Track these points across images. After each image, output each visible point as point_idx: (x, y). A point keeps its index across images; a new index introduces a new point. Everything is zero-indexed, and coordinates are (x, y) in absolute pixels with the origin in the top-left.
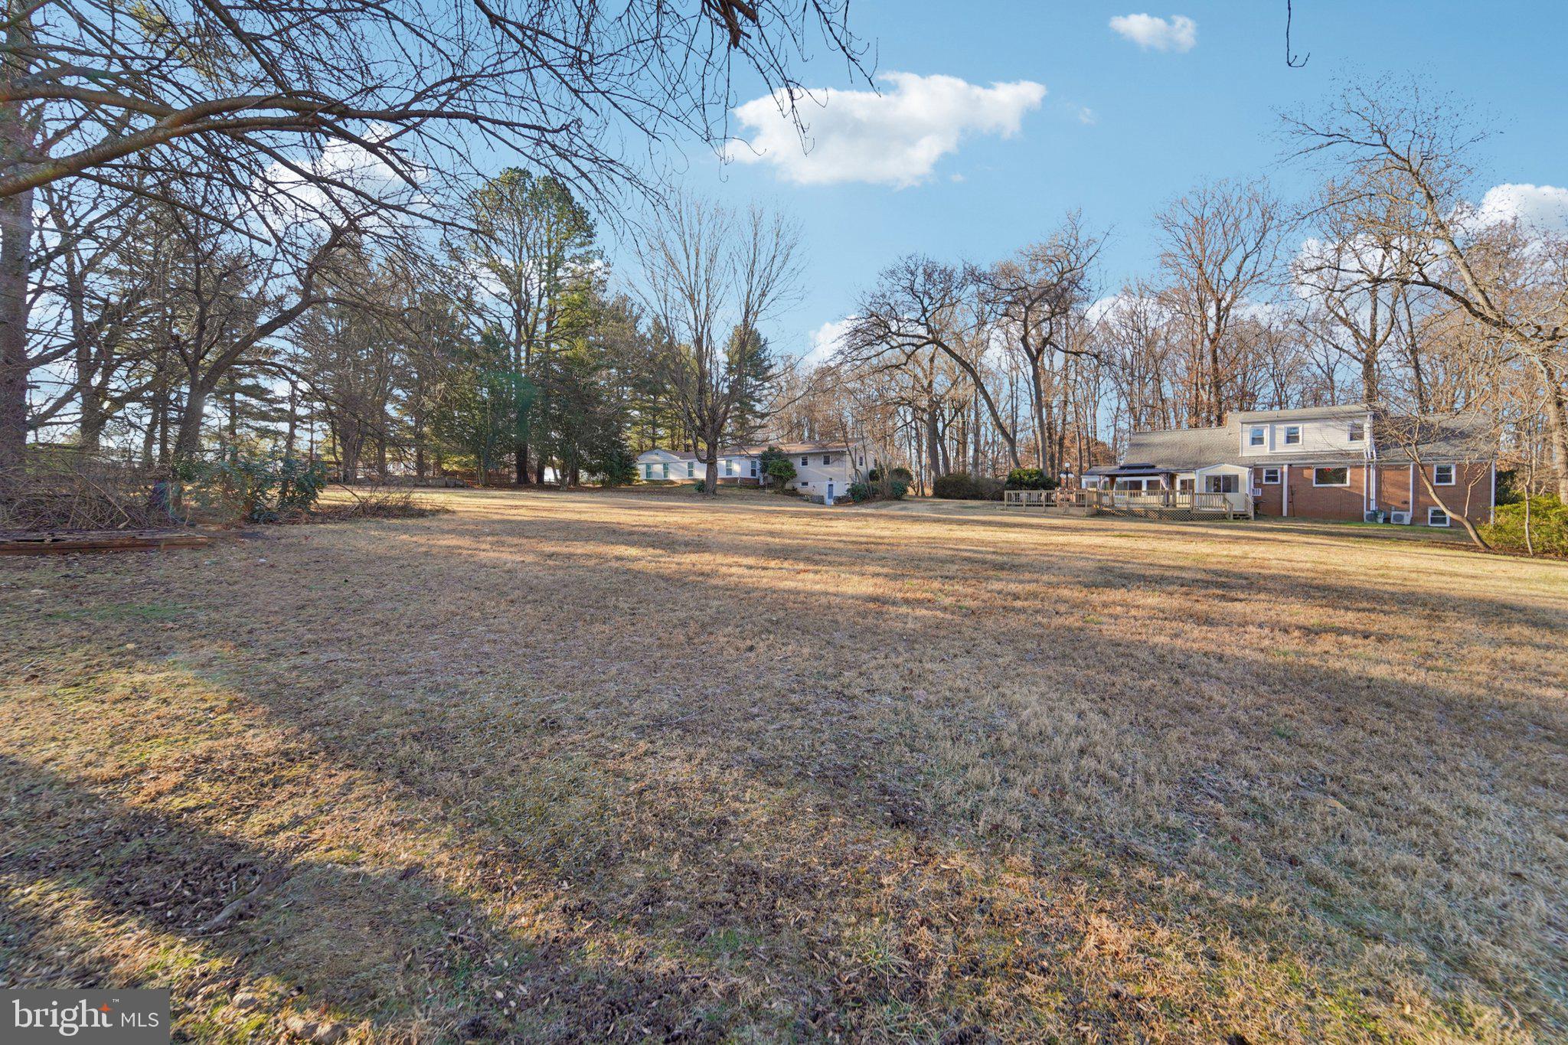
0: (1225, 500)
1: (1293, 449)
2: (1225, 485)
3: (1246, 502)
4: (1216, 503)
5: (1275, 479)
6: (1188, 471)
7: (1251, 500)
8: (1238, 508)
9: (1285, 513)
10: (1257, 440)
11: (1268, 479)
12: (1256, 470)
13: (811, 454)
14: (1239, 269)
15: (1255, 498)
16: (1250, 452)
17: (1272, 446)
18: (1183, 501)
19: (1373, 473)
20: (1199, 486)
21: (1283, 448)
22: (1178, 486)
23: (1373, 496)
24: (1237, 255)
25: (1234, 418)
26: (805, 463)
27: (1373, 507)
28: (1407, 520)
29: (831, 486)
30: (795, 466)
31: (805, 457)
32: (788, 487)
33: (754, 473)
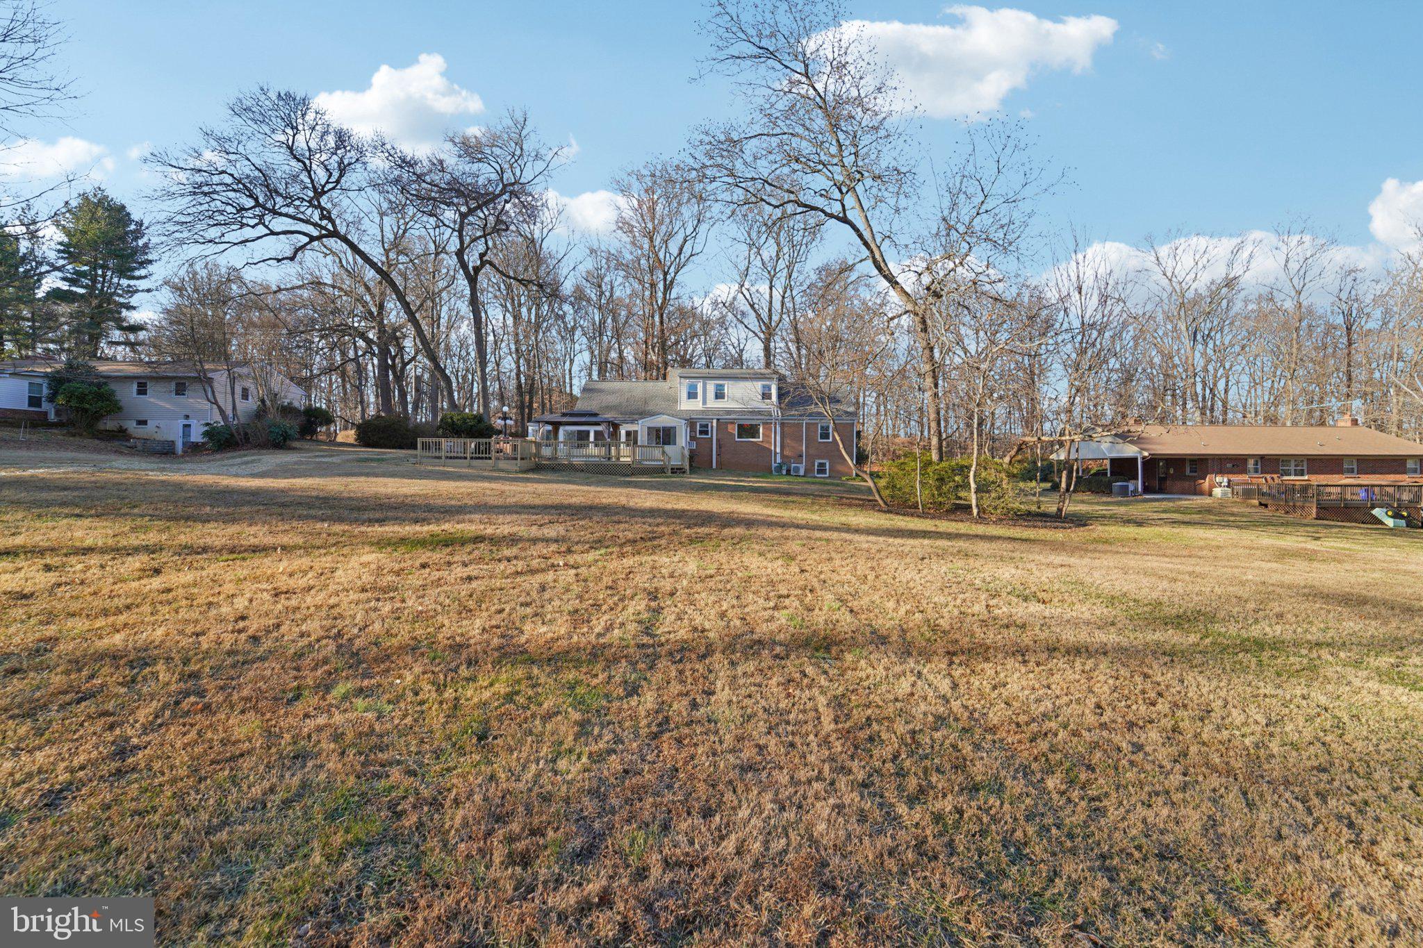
0: (664, 452)
1: (720, 404)
2: (664, 436)
3: (683, 455)
4: (656, 455)
5: (706, 433)
6: (633, 422)
7: (687, 453)
8: (675, 462)
9: (714, 466)
10: (692, 395)
11: (701, 432)
12: (691, 423)
13: (151, 378)
14: (681, 250)
15: (691, 451)
16: (686, 405)
17: (704, 402)
18: (625, 455)
19: (778, 429)
20: (642, 438)
21: (713, 404)
22: (623, 438)
23: (778, 450)
24: (679, 238)
25: (674, 373)
26: (141, 392)
27: (779, 460)
28: (802, 472)
29: (187, 426)
30: (120, 395)
31: (142, 382)
32: (110, 425)
33: (35, 401)
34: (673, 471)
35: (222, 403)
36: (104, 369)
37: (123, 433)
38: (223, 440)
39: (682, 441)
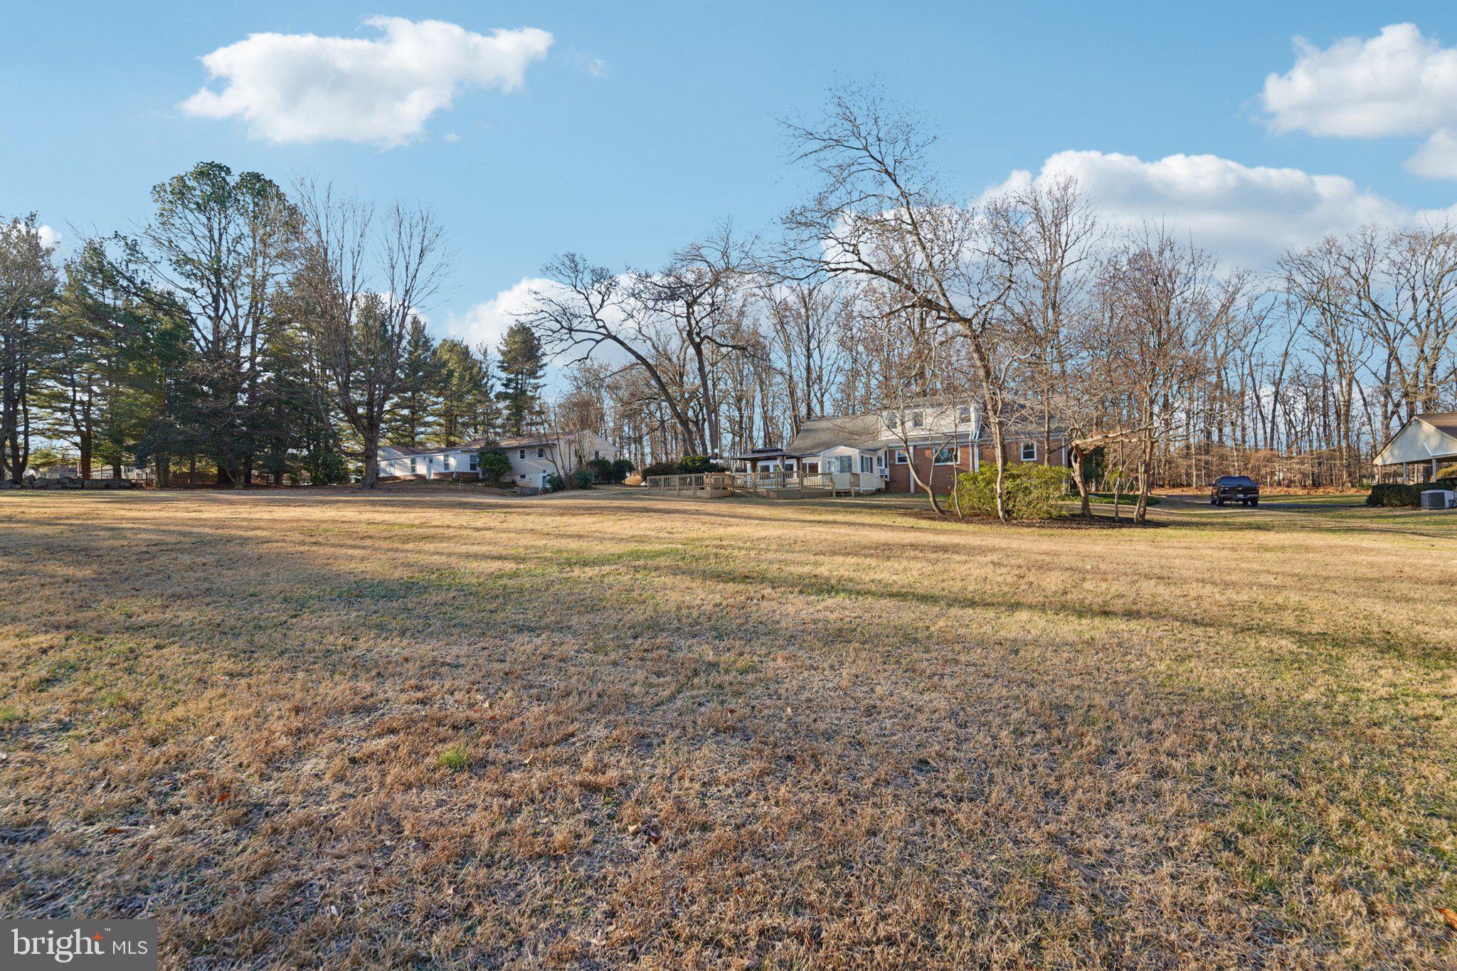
1: (919, 432)
3: (853, 480)
5: (904, 459)
10: (892, 425)
11: (900, 459)
13: (528, 448)
16: (886, 435)
19: (976, 450)
20: (823, 467)
26: (522, 457)
30: (511, 460)
31: (522, 450)
32: (508, 479)
33: (473, 467)
34: (839, 494)
35: (564, 461)
36: (504, 444)
37: (514, 483)
38: (557, 485)
39: (857, 468)
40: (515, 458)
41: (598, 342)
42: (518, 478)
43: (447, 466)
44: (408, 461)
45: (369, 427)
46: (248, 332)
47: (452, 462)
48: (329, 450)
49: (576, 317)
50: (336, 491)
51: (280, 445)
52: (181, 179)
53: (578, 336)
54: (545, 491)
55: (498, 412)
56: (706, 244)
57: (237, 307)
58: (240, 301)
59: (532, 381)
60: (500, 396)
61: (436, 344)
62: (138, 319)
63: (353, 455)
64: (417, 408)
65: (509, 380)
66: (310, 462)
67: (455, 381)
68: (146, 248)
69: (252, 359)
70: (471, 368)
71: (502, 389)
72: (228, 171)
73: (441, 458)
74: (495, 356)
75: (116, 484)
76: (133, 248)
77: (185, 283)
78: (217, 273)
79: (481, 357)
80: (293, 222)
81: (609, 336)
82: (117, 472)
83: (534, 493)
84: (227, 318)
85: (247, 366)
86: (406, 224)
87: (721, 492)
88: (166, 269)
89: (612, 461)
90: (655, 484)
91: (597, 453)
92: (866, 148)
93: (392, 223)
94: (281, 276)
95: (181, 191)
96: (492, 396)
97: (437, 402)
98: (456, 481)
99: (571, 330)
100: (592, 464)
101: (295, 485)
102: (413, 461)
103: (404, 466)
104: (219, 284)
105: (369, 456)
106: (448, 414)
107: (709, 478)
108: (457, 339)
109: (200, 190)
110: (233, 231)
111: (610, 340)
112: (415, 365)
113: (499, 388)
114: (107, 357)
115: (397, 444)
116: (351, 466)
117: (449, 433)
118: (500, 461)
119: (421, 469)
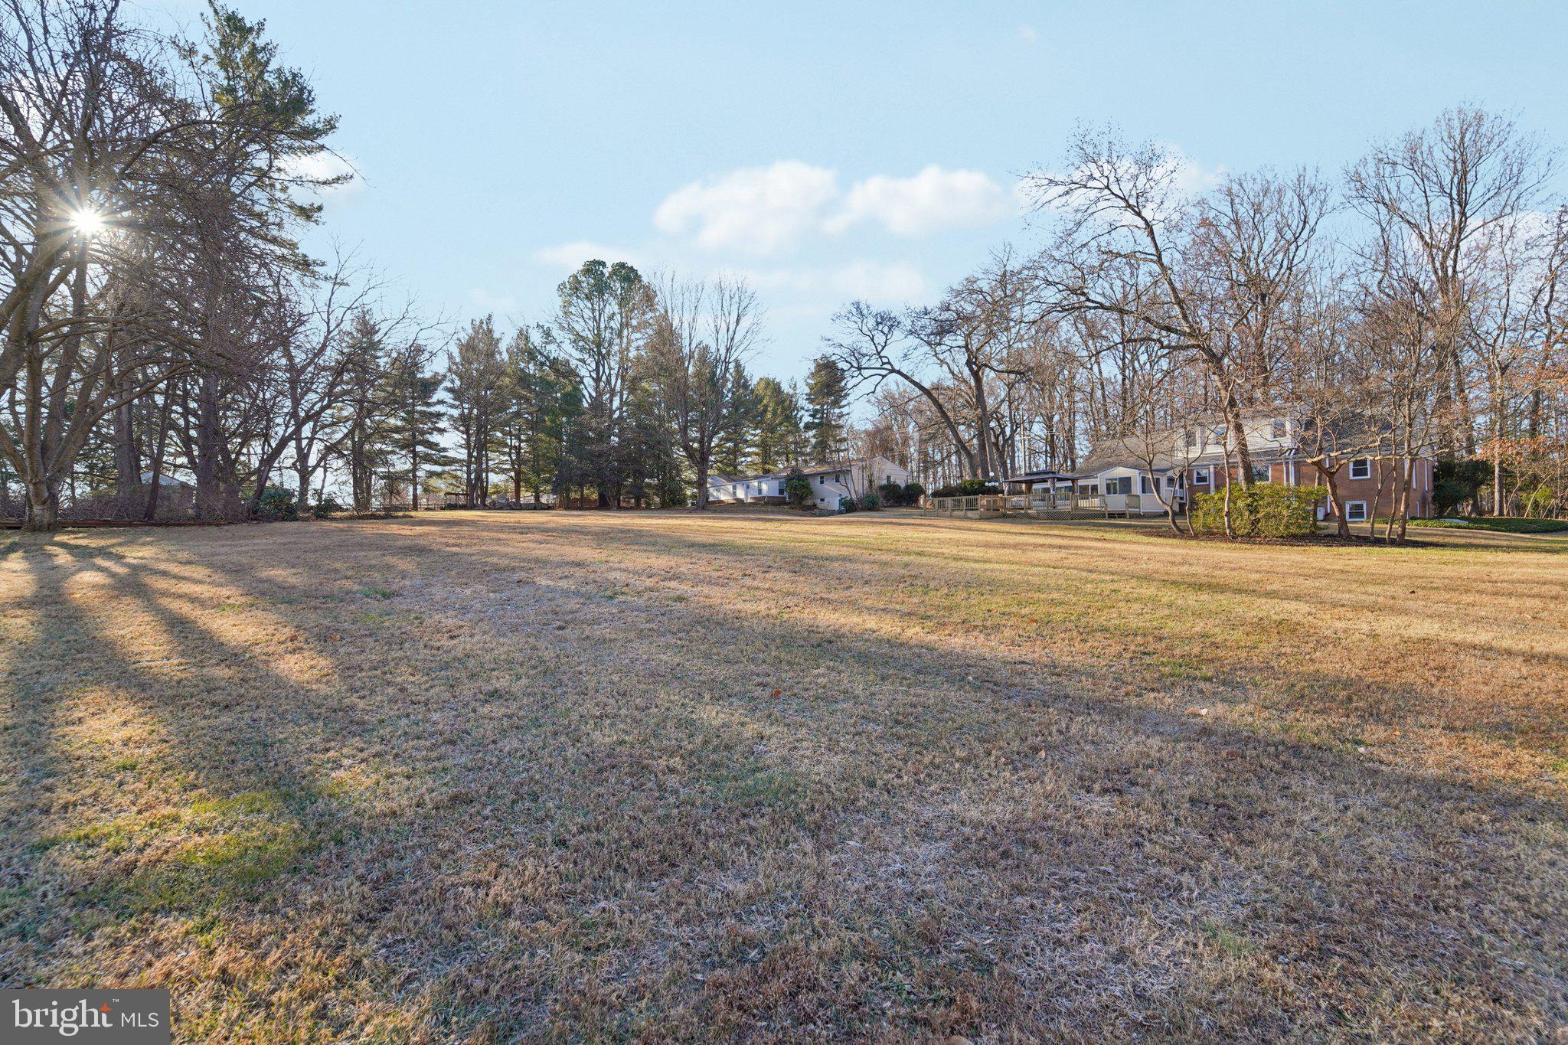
1: (1219, 449)
2: (1122, 487)
5: (1204, 480)
11: (1199, 480)
12: (1189, 471)
13: (825, 474)
16: (1184, 454)
17: (1204, 447)
19: (1292, 469)
20: (1102, 489)
21: (1211, 449)
26: (822, 482)
30: (812, 485)
31: (822, 476)
32: (810, 503)
33: (781, 492)
34: (1112, 516)
35: (857, 486)
36: (806, 471)
37: (815, 506)
38: (849, 507)
39: (1137, 488)
40: (815, 483)
41: (884, 376)
42: (818, 502)
43: (760, 491)
44: (730, 488)
45: (700, 459)
46: (618, 388)
47: (764, 487)
48: (672, 479)
49: (864, 355)
50: (678, 511)
51: (640, 474)
52: (575, 277)
53: (866, 373)
54: (840, 513)
55: (807, 440)
56: (981, 276)
57: (610, 369)
58: (613, 364)
59: (837, 411)
60: (808, 427)
61: (753, 382)
62: (549, 383)
63: (690, 483)
64: (739, 440)
65: (816, 411)
66: (660, 489)
67: (769, 415)
68: (555, 333)
69: (620, 408)
70: (783, 402)
71: (810, 419)
72: (604, 264)
73: (755, 484)
74: (803, 389)
75: (537, 507)
76: (547, 334)
77: (577, 355)
78: (599, 345)
79: (791, 392)
80: (649, 297)
81: (893, 371)
82: (537, 498)
83: (832, 513)
84: (604, 378)
85: (617, 413)
86: (727, 297)
87: (992, 513)
88: (567, 347)
89: (903, 485)
90: (942, 505)
91: (889, 478)
92: (1107, 187)
93: (716, 297)
94: (638, 343)
95: (575, 286)
96: (802, 425)
97: (753, 434)
98: (766, 504)
99: (859, 368)
100: (882, 488)
101: (648, 508)
102: (734, 488)
103: (727, 491)
104: (600, 353)
105: (701, 484)
106: (764, 446)
107: (983, 500)
108: (771, 377)
109: (587, 282)
110: (608, 310)
111: (894, 375)
112: (736, 405)
113: (807, 419)
114: (531, 414)
115: (724, 474)
116: (689, 493)
117: (764, 462)
118: (803, 486)
119: (741, 494)
